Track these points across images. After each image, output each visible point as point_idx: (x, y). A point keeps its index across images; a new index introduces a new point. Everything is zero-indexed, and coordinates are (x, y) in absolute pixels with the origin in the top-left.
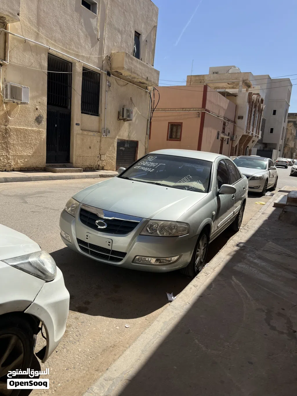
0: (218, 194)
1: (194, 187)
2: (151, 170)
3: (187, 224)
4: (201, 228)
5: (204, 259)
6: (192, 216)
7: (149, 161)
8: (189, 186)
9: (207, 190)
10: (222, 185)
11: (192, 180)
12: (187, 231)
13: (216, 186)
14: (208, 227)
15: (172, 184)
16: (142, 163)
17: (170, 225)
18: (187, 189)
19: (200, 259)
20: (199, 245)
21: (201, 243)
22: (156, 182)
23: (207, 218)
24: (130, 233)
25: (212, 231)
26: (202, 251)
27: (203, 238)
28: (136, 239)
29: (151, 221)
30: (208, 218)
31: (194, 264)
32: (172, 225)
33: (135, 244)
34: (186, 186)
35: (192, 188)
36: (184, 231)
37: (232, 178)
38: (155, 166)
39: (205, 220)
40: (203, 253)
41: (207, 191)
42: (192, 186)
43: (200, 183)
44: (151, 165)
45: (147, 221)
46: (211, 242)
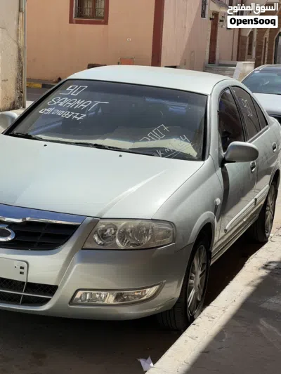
0: (223, 162)
1: (174, 151)
2: (79, 116)
3: (171, 223)
4: (197, 231)
5: (202, 296)
6: (180, 208)
7: (70, 97)
8: (164, 148)
9: (201, 154)
10: (231, 144)
11: (169, 135)
12: (171, 236)
13: (219, 145)
14: (207, 231)
15: (128, 145)
16: (55, 100)
17: (139, 227)
18: (160, 154)
19: (196, 294)
20: (194, 265)
21: (196, 262)
22: (94, 142)
23: (207, 210)
24: (62, 246)
25: (216, 239)
26: (199, 279)
27: (200, 253)
28: (76, 257)
29: (101, 221)
30: (208, 212)
31: (186, 303)
32: (143, 227)
33: (75, 267)
34: (159, 148)
35: (170, 152)
36: (165, 237)
37: (247, 125)
38: (85, 106)
39: (202, 216)
40: (201, 283)
41: (202, 157)
42: (171, 148)
43: (186, 141)
44: (76, 104)
45: (95, 221)
46: (215, 263)
